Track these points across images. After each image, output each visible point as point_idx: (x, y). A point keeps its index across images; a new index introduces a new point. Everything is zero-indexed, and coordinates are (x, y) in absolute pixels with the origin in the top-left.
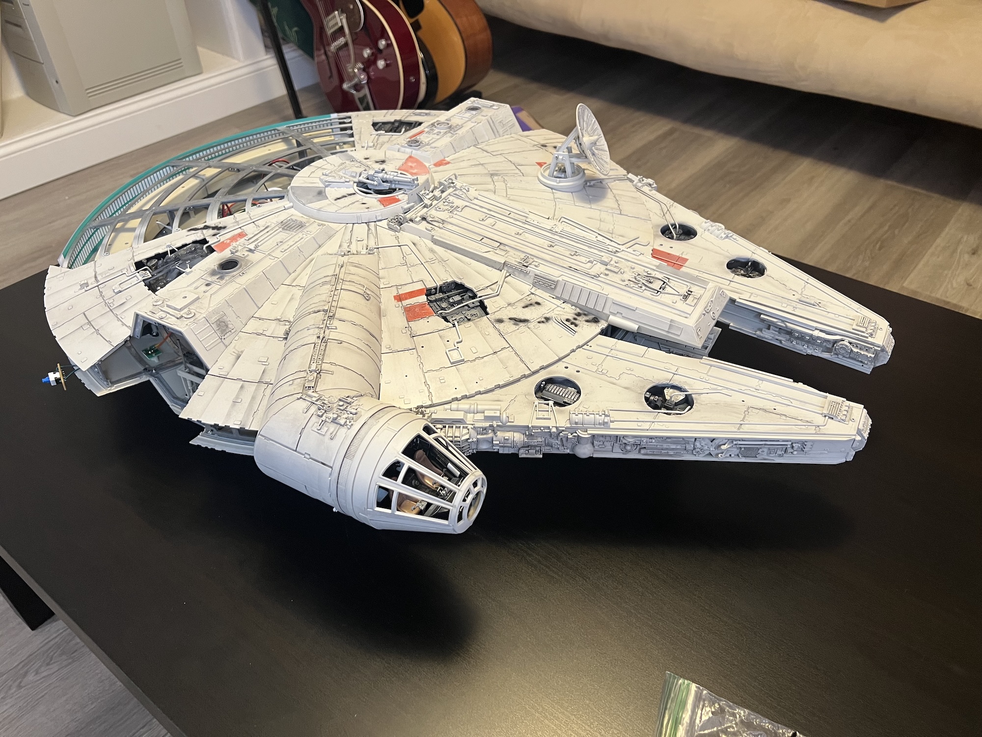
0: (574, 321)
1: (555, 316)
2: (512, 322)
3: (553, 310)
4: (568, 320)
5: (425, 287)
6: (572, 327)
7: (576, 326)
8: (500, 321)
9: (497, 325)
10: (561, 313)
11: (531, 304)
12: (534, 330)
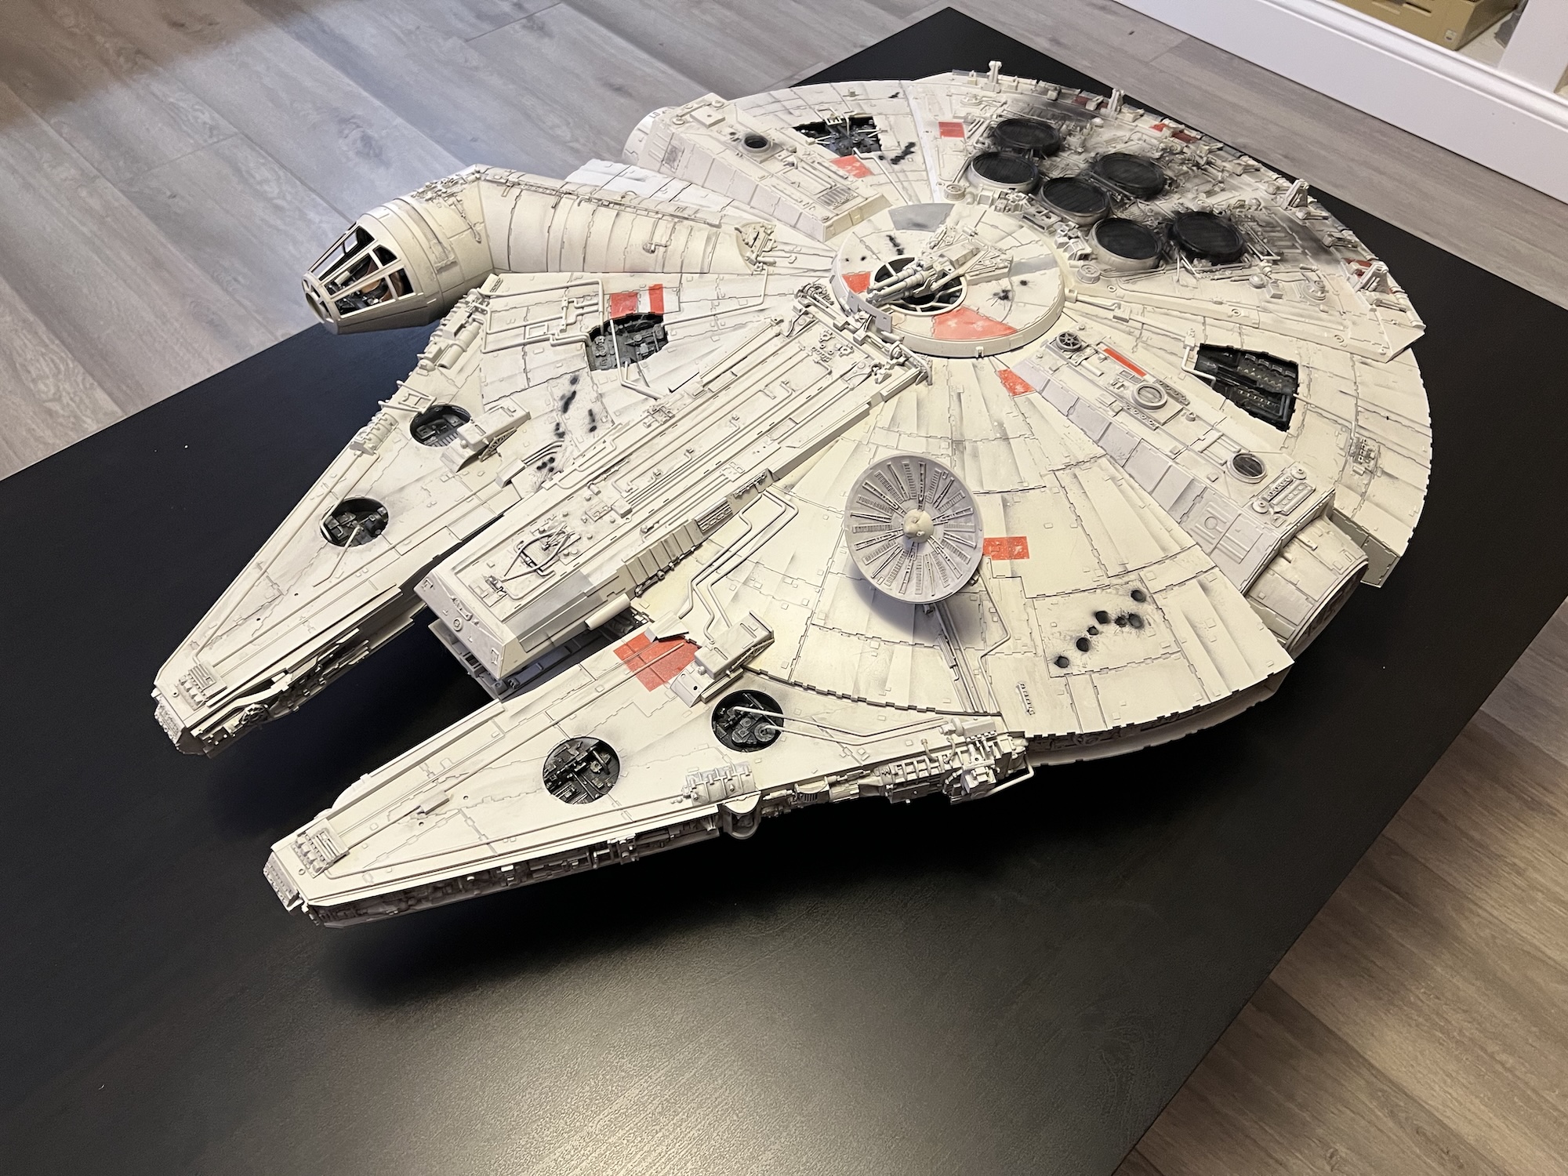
0: (548, 467)
1: (563, 447)
2: (568, 394)
3: (576, 446)
4: (552, 460)
5: (665, 312)
6: (539, 463)
7: (539, 468)
8: (574, 381)
9: (568, 377)
10: (567, 454)
11: (594, 421)
12: (546, 416)
